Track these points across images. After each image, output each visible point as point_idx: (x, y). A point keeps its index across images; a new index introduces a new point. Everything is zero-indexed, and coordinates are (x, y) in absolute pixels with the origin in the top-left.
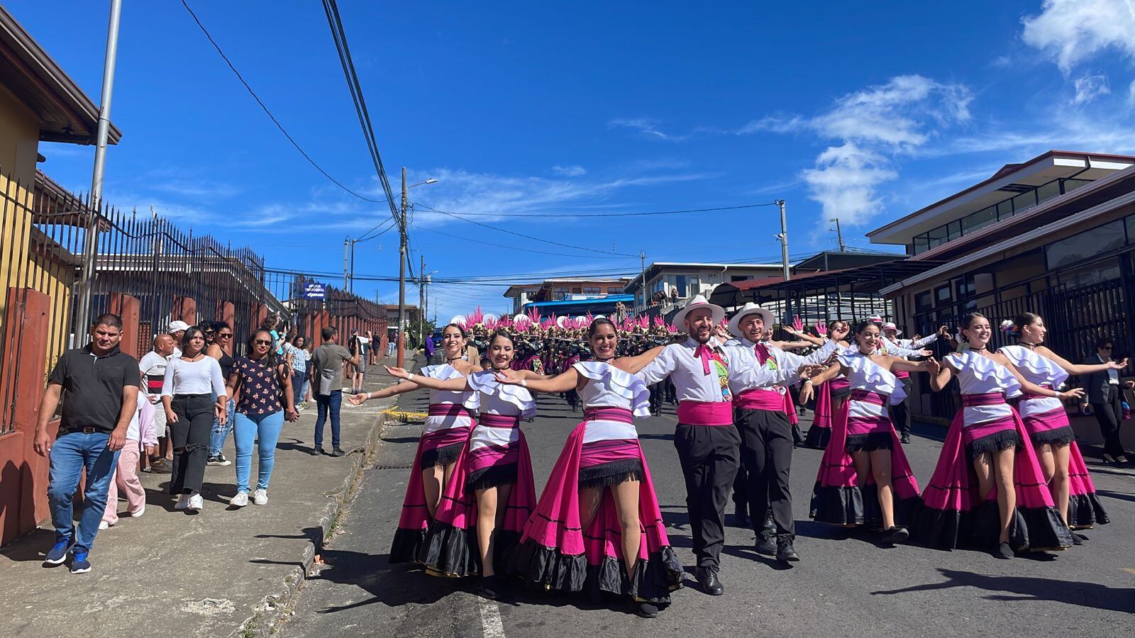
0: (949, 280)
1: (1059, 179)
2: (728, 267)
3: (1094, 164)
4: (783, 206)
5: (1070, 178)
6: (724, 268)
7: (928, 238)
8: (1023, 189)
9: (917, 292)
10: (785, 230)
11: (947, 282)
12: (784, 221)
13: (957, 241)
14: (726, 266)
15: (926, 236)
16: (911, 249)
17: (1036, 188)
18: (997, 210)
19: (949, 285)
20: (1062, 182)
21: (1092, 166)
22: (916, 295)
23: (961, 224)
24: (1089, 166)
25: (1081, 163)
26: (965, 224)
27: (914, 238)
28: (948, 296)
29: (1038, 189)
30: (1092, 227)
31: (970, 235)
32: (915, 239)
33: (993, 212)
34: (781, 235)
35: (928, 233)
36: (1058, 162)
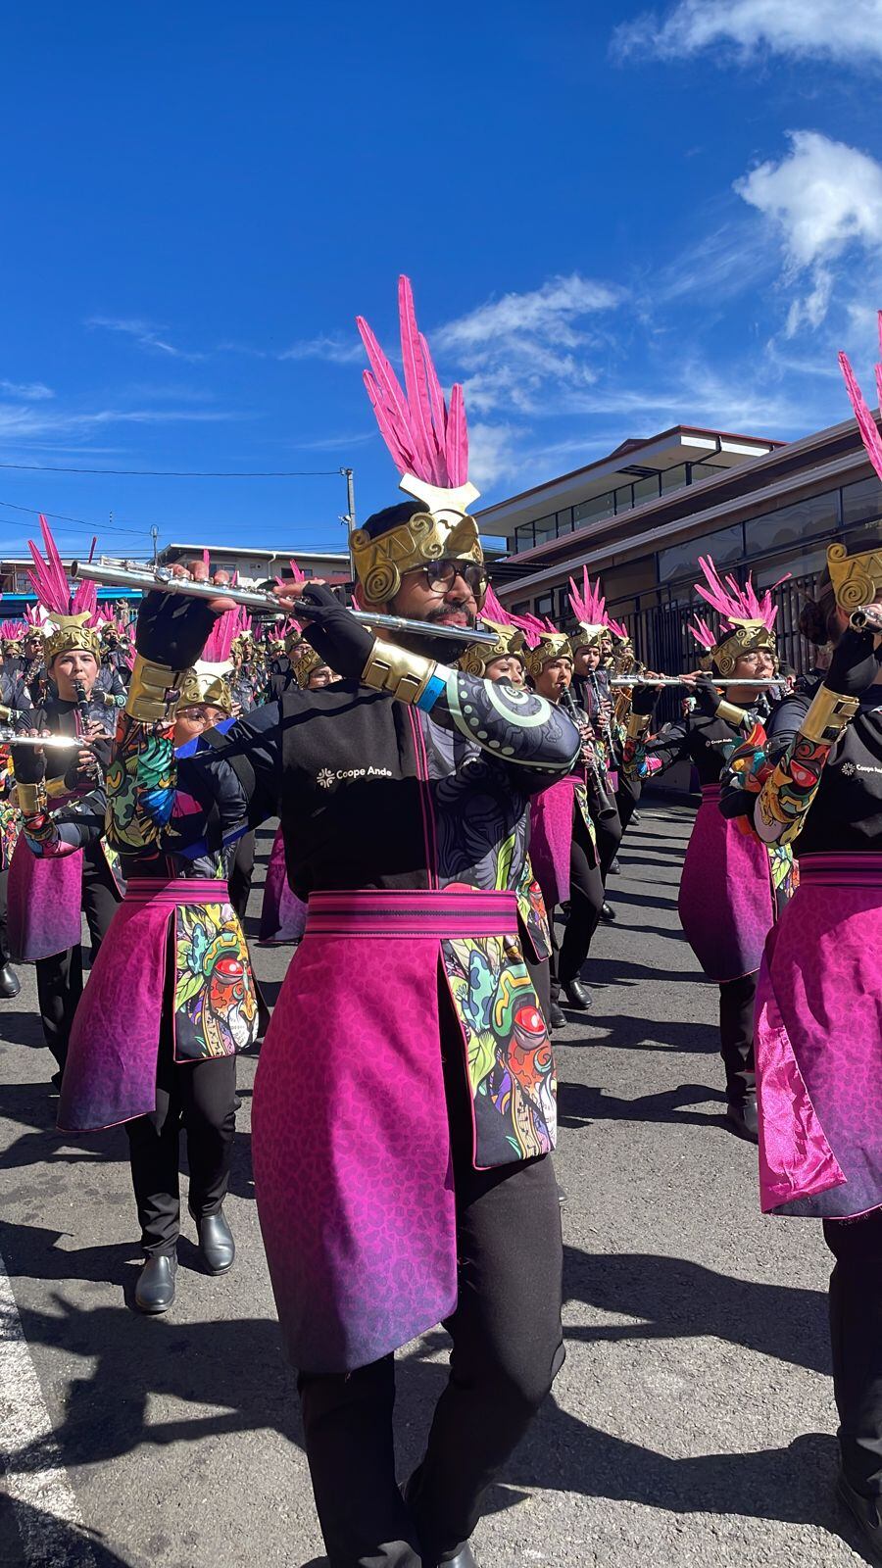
0: (552, 589)
1: (687, 463)
2: (277, 556)
3: (726, 447)
4: (351, 477)
5: (698, 463)
6: (271, 557)
7: (534, 530)
8: (645, 473)
9: (537, 596)
10: (353, 510)
11: (549, 591)
12: (352, 499)
13: (567, 538)
14: (275, 553)
15: (531, 526)
16: (512, 543)
17: (659, 472)
18: (614, 498)
19: (552, 595)
20: (689, 465)
21: (723, 449)
22: (535, 600)
23: (572, 513)
24: (720, 448)
25: (711, 445)
26: (577, 514)
27: (516, 529)
28: (550, 610)
29: (662, 474)
30: (810, 495)
31: (584, 530)
32: (519, 531)
33: (609, 500)
34: (348, 517)
35: (533, 522)
36: (687, 440)
